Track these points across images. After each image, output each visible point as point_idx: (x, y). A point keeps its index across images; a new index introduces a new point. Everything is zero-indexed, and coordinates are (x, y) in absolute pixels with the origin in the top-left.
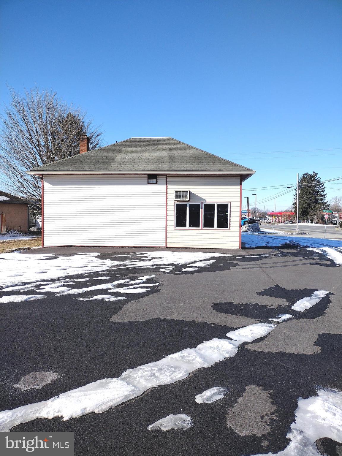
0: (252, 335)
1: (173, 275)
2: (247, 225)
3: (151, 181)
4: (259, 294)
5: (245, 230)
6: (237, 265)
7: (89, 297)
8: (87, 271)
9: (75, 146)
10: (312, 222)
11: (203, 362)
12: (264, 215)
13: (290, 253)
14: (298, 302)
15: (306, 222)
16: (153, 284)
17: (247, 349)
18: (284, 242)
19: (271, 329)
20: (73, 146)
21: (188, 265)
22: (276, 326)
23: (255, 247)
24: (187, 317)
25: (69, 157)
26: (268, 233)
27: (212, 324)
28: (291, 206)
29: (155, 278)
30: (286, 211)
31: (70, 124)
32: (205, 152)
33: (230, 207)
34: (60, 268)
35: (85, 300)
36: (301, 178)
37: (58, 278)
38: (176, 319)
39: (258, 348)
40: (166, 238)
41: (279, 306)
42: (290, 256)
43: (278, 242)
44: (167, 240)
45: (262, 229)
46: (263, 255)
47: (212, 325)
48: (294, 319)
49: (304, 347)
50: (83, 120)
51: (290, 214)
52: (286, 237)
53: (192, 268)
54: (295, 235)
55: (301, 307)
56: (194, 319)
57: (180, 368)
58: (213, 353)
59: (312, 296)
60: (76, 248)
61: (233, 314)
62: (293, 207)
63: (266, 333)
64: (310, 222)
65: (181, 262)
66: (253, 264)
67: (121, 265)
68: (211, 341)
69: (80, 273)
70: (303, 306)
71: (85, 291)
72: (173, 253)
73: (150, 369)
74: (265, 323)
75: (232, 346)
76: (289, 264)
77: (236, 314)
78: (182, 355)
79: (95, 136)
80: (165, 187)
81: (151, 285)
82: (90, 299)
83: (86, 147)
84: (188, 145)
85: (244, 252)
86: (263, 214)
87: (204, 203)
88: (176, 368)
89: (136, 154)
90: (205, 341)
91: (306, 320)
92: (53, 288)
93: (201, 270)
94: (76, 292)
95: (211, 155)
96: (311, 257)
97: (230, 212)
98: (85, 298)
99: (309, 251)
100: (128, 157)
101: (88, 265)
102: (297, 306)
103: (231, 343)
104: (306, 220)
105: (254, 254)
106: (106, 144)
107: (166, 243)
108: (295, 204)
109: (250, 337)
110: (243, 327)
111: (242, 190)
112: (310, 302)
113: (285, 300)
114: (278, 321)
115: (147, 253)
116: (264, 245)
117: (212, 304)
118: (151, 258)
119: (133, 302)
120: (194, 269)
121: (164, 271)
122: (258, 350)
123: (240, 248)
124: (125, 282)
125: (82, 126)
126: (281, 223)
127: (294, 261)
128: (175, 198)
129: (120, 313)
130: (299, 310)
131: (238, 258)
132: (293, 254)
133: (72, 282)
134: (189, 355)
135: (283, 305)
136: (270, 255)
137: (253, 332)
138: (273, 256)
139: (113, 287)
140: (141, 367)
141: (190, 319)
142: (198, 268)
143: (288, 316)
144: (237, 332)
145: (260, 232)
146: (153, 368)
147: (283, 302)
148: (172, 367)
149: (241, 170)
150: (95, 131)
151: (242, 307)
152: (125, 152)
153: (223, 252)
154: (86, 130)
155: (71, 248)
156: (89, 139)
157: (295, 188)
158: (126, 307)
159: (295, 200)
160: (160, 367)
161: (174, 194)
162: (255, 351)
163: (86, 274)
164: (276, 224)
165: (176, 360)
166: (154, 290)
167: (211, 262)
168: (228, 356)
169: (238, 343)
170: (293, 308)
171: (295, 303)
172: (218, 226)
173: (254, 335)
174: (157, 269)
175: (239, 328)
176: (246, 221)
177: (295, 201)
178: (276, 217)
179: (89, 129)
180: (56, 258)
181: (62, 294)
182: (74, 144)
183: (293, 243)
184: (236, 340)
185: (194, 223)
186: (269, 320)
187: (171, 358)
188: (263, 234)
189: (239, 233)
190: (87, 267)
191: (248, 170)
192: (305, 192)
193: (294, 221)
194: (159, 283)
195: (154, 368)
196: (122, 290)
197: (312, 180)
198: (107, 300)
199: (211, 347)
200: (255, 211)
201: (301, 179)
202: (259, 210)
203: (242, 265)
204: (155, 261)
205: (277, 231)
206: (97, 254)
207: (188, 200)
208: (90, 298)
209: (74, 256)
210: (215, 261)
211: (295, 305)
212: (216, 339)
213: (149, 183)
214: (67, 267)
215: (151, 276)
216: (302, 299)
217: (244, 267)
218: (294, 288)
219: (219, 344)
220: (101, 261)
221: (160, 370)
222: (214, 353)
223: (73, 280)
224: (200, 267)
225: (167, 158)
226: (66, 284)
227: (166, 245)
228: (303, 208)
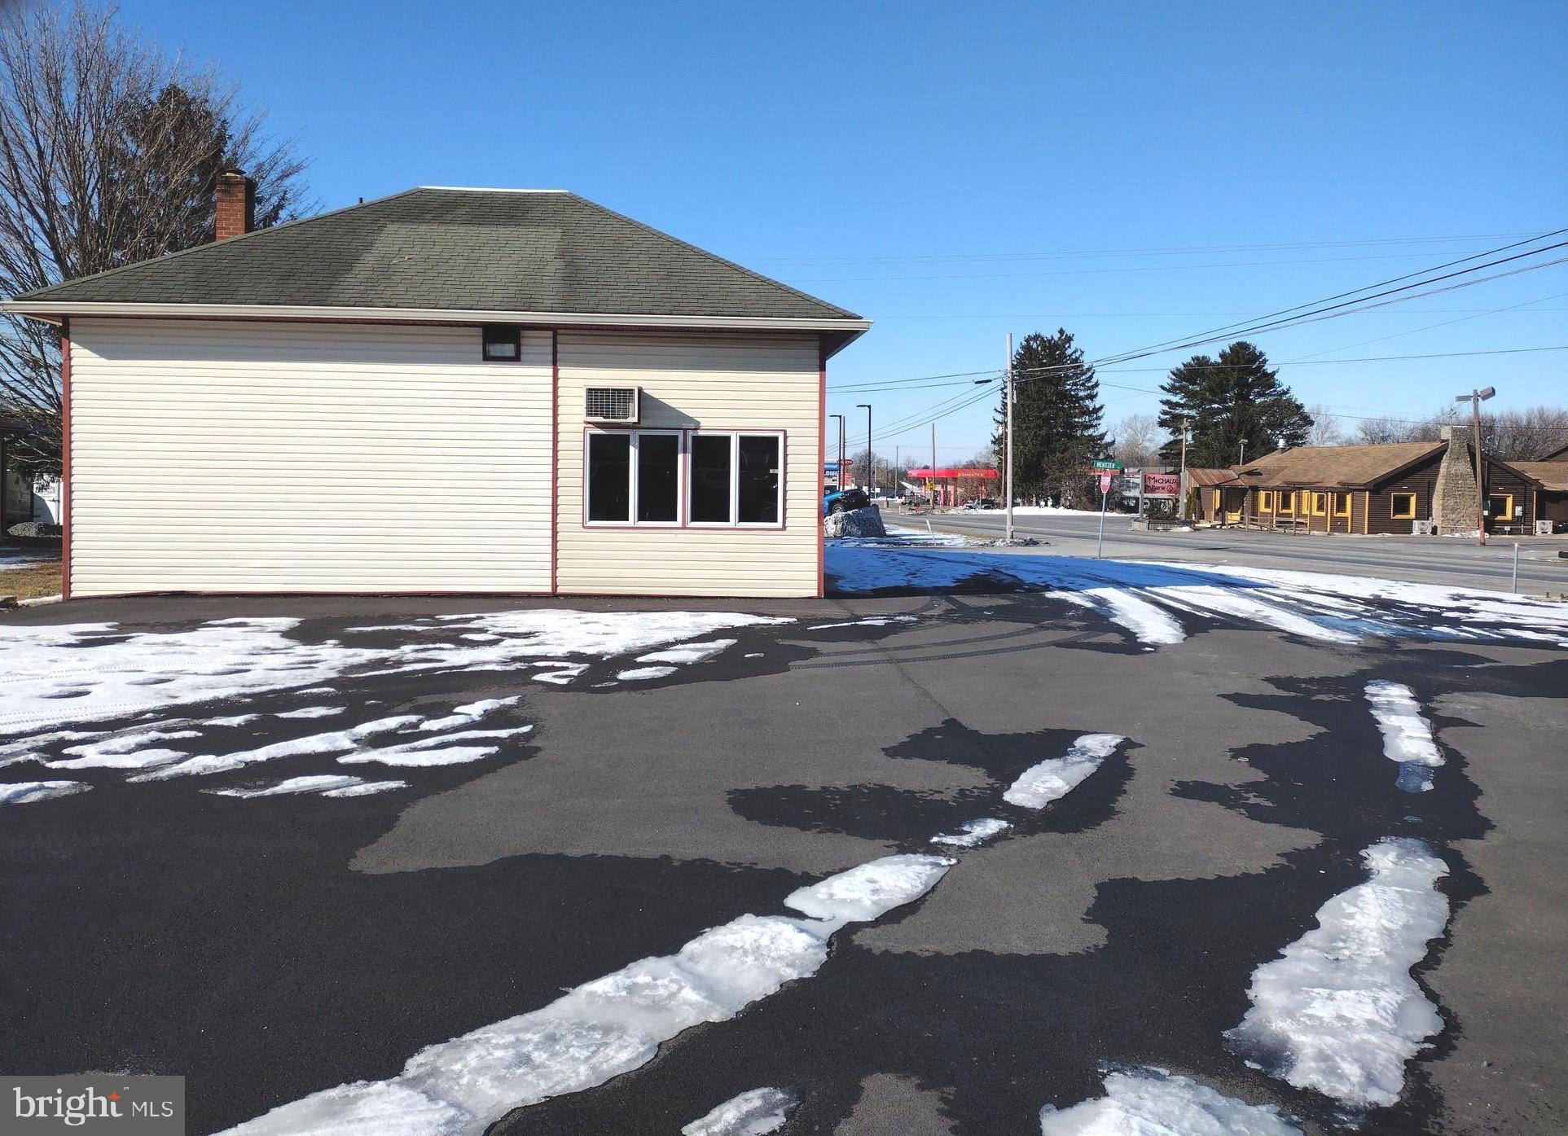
0: (875, 898)
1: (584, 696)
2: (839, 514)
3: (496, 349)
4: (891, 752)
5: (833, 531)
6: (813, 652)
7: (262, 783)
8: (250, 686)
9: (194, 211)
10: (1056, 504)
11: (706, 1002)
12: (894, 481)
13: (989, 609)
14: (1023, 777)
15: (1038, 504)
16: (508, 730)
17: (859, 947)
18: (967, 571)
19: (938, 873)
20: (184, 214)
21: (640, 659)
22: (953, 861)
23: (872, 590)
24: (642, 844)
25: (168, 254)
26: (912, 542)
27: (734, 864)
28: (987, 448)
29: (516, 707)
30: (971, 466)
31: (174, 129)
32: (693, 249)
33: (785, 446)
34: (141, 677)
35: (246, 795)
36: (1020, 351)
37: (137, 715)
38: (601, 852)
39: (896, 940)
40: (555, 560)
41: (962, 792)
42: (991, 620)
43: (947, 574)
44: (557, 568)
45: (892, 530)
46: (901, 618)
47: (734, 869)
48: (1013, 834)
49: (1053, 929)
50: (228, 114)
51: (982, 475)
52: (974, 556)
53: (654, 668)
54: (1001, 548)
55: (1034, 795)
56: (669, 850)
57: (622, 1030)
58: (739, 969)
59: (1069, 755)
60: (201, 601)
61: (805, 827)
62: (994, 452)
63: (921, 887)
64: (1050, 503)
65: (614, 646)
66: (869, 651)
67: (381, 663)
68: (730, 925)
69: (222, 694)
70: (1042, 791)
71: (247, 764)
72: (579, 615)
73: (511, 1038)
74: (918, 852)
75: (805, 939)
76: (988, 646)
77: (818, 826)
78: (628, 982)
79: (273, 176)
80: (549, 371)
81: (504, 733)
82: (268, 792)
83: (241, 215)
84: (630, 222)
85: (833, 609)
86: (893, 477)
87: (690, 434)
88: (607, 1030)
89: (438, 249)
90: (712, 925)
91: (1054, 836)
92: (116, 753)
93: (685, 673)
94: (209, 766)
95: (718, 260)
96: (1061, 622)
97: (785, 464)
98: (247, 788)
99: (1053, 600)
100: (407, 257)
101: (252, 663)
102: (1022, 790)
103: (801, 931)
104: (1037, 496)
105: (871, 616)
106: (317, 207)
107: (554, 577)
108: (999, 441)
109: (868, 903)
110: (843, 870)
111: (827, 390)
112: (1064, 774)
113: (981, 772)
114: (960, 843)
115: (482, 618)
116: (903, 584)
117: (730, 793)
118: (501, 634)
119: (436, 799)
120: (660, 671)
121: (549, 680)
122: (900, 949)
123: (819, 593)
124: (403, 726)
125: (222, 139)
126: (956, 505)
127: (1003, 636)
128: (588, 415)
129: (388, 840)
130: (1028, 804)
131: (813, 628)
132: (1001, 614)
133: (191, 728)
134: (655, 979)
135: (975, 787)
136: (922, 619)
137: (877, 886)
138: (934, 622)
139: (355, 745)
140: (477, 1034)
141: (651, 852)
142: (674, 669)
143: (992, 826)
144: (821, 890)
145: (885, 539)
146: (522, 1036)
147: (974, 778)
148: (593, 1028)
149: (820, 315)
150: (273, 156)
151: (835, 800)
152: (394, 237)
153: (761, 611)
154: (240, 151)
155: (180, 600)
156: (250, 186)
157: (998, 383)
158: (413, 815)
159: (1000, 428)
160: (550, 1029)
161: (582, 401)
162: (886, 953)
163: (248, 700)
164: (936, 512)
165: (609, 1000)
166: (512, 753)
167: (722, 644)
168: (795, 977)
169: (827, 930)
170: (1007, 797)
171: (1016, 778)
172: (744, 516)
173: (882, 896)
174: (521, 674)
175: (828, 874)
176: (837, 501)
177: (1000, 432)
178: (938, 488)
179: (250, 147)
180: (123, 640)
181: (153, 775)
182: (189, 203)
183: (998, 575)
184: (820, 919)
185: (658, 507)
186: (932, 841)
187: (591, 994)
188: (895, 544)
189: (815, 540)
190: (249, 670)
191: (845, 317)
192: (1034, 400)
193: (999, 500)
194: (531, 726)
195: (528, 1036)
196: (391, 756)
197: (1055, 359)
198: (333, 793)
199: (733, 948)
200: (866, 467)
201: (1018, 353)
202: (879, 462)
203: (829, 654)
204: (514, 646)
205: (943, 536)
206: (286, 622)
207: (635, 420)
208: (266, 787)
209: (194, 629)
210: (735, 641)
211: (1014, 785)
212: (748, 918)
213: (488, 358)
214: (172, 672)
215: (502, 702)
216: (1036, 767)
217: (837, 659)
218: (1011, 729)
219: (763, 934)
220: (302, 650)
221: (552, 1039)
222: (745, 967)
223: (197, 722)
224: (681, 665)
225: (554, 269)
226: (166, 736)
227: (555, 585)
228: (1025, 455)
